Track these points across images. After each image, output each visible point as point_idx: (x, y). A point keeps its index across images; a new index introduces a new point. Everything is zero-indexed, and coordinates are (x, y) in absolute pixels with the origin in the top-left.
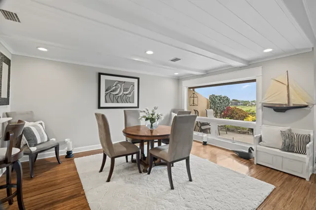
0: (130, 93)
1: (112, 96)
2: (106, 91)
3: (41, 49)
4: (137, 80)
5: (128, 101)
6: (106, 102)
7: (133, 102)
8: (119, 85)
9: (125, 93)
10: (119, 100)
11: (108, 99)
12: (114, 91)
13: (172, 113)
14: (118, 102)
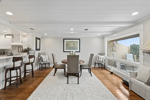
0: (76, 46)
1: (68, 47)
2: (66, 45)
3: (45, 34)
4: (79, 40)
5: (75, 49)
6: (66, 49)
7: (77, 50)
8: (71, 43)
9: (74, 46)
10: (71, 48)
11: (67, 48)
12: (69, 45)
13: (98, 55)
14: (71, 50)
